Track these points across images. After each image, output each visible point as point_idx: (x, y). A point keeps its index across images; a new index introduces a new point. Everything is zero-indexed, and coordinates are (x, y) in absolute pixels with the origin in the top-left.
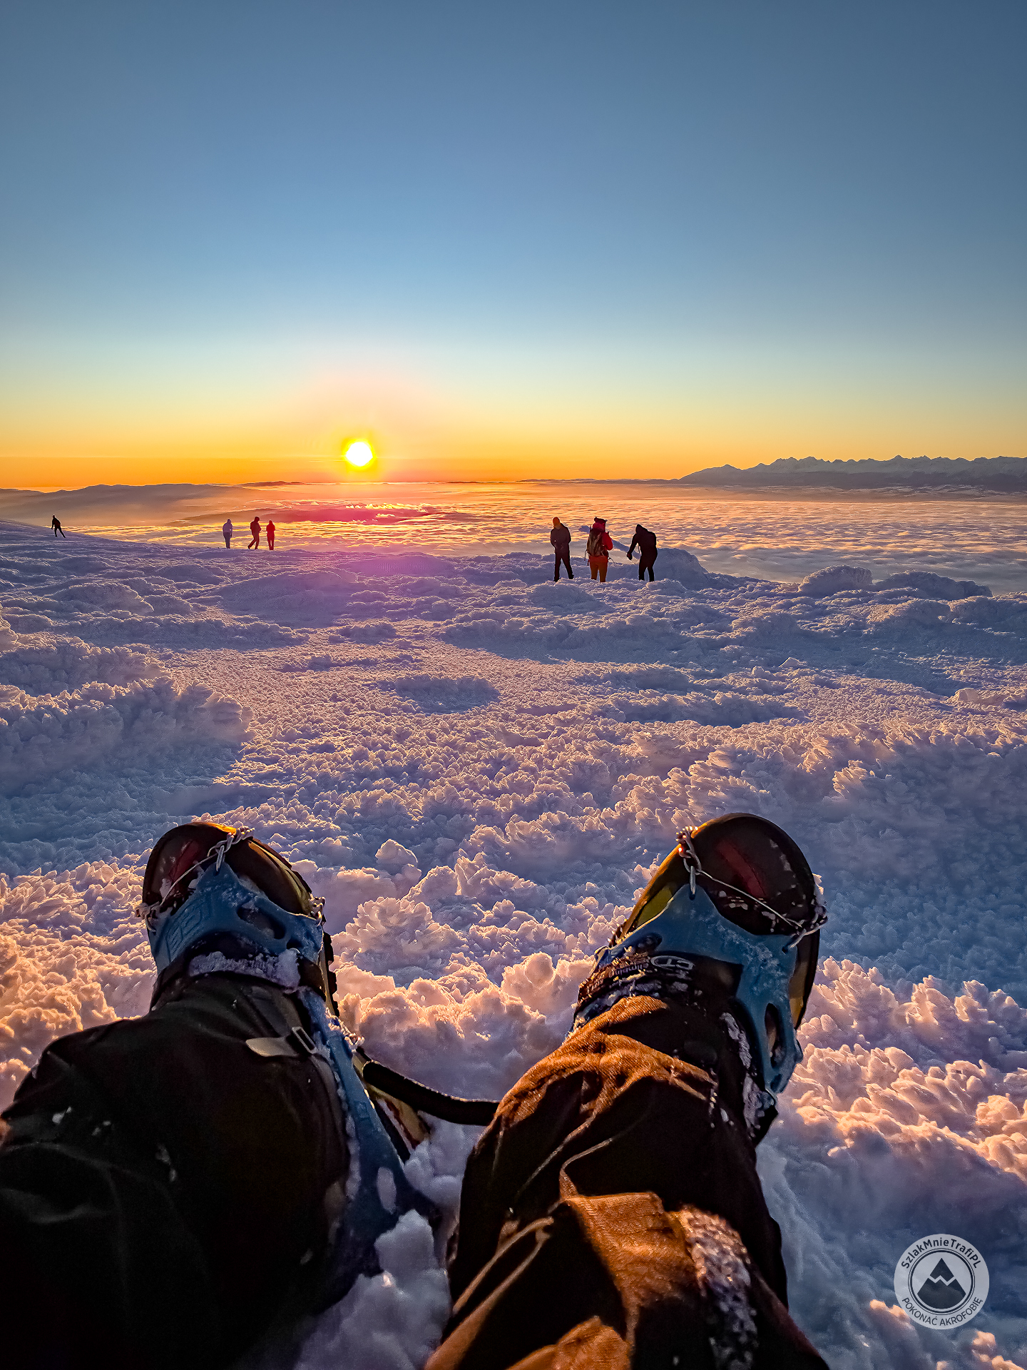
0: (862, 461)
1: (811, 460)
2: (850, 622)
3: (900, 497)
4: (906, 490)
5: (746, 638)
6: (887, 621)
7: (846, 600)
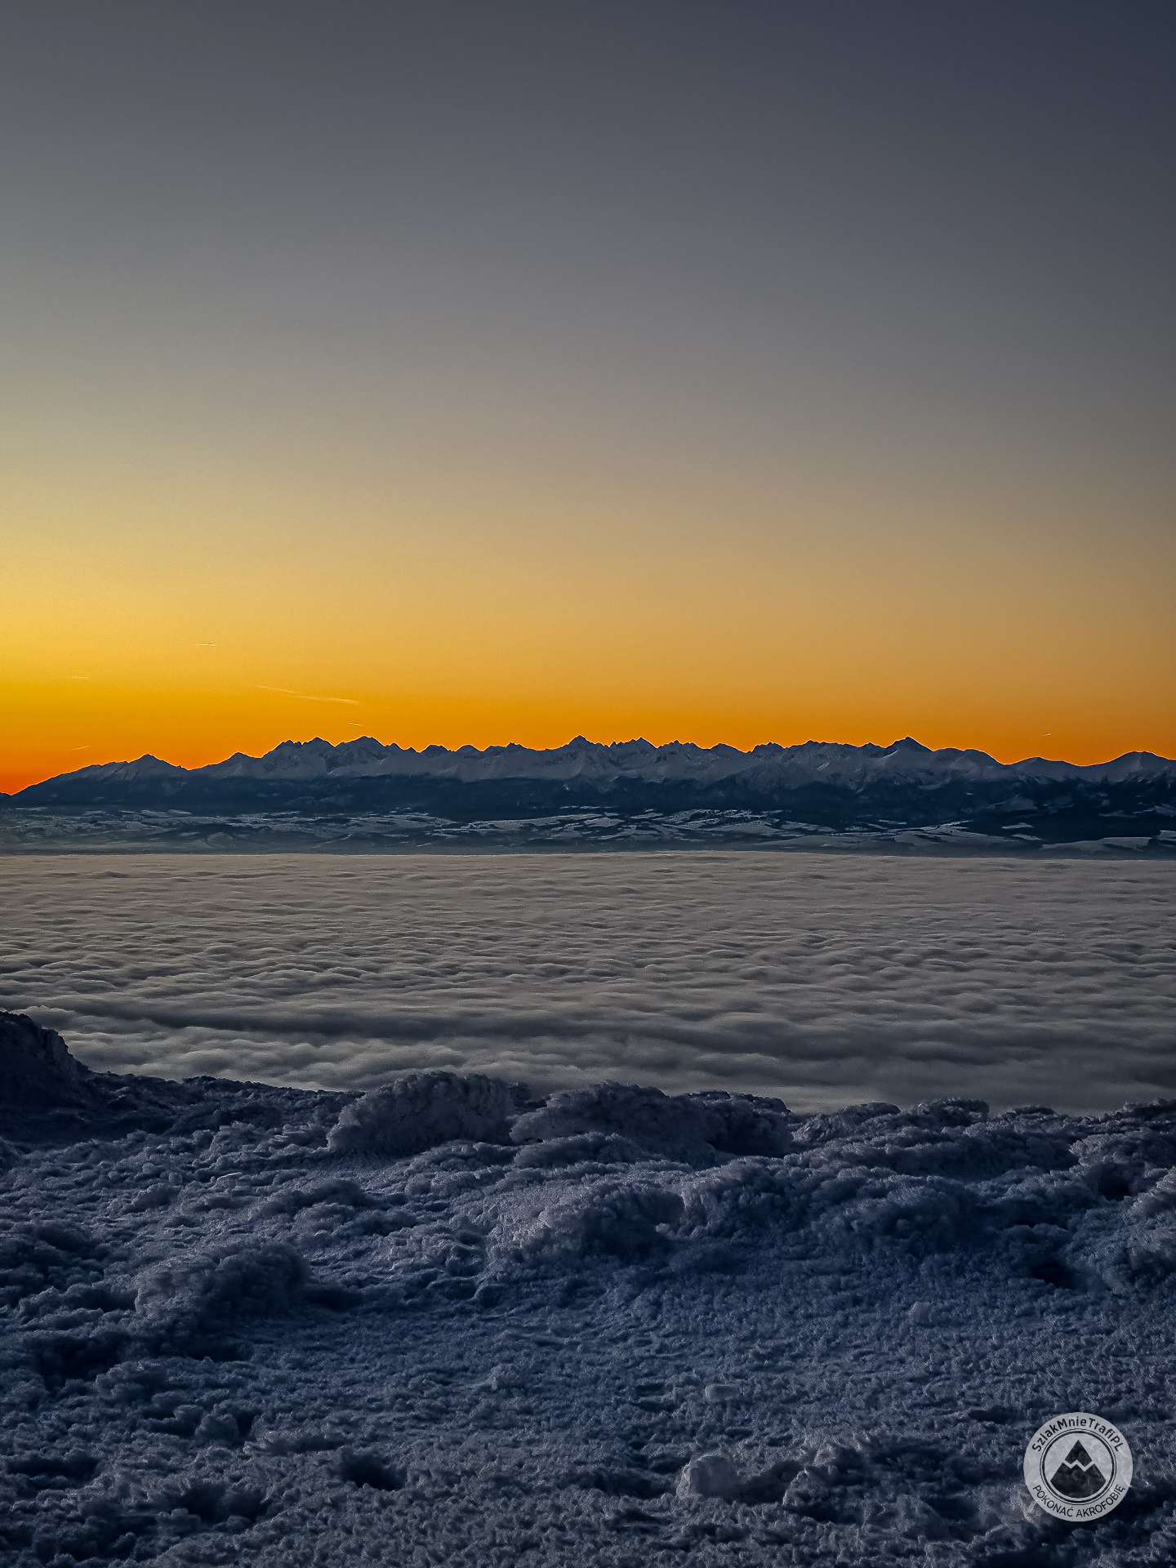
0: (494, 751)
1: (367, 746)
2: (446, 1252)
3: (589, 840)
4: (606, 822)
5: (171, 1328)
6: (537, 1246)
7: (440, 1179)
